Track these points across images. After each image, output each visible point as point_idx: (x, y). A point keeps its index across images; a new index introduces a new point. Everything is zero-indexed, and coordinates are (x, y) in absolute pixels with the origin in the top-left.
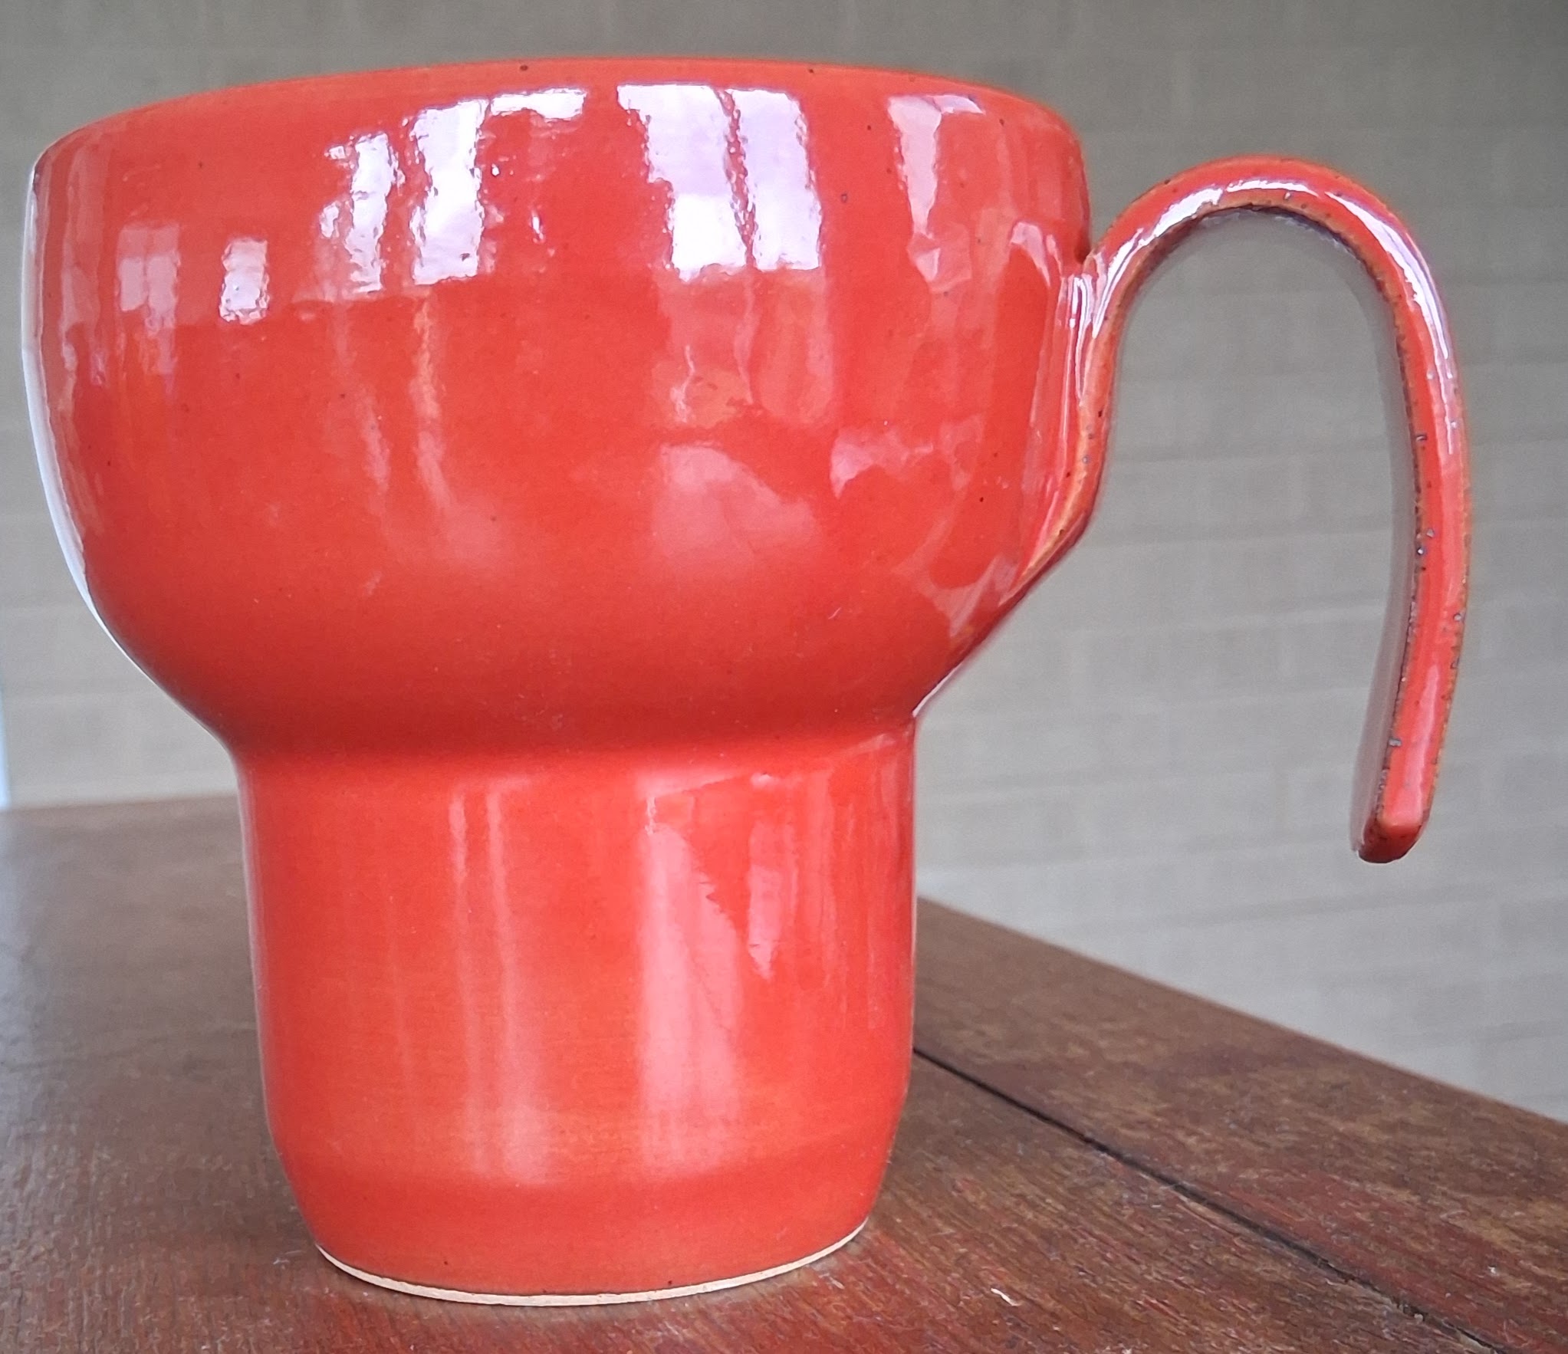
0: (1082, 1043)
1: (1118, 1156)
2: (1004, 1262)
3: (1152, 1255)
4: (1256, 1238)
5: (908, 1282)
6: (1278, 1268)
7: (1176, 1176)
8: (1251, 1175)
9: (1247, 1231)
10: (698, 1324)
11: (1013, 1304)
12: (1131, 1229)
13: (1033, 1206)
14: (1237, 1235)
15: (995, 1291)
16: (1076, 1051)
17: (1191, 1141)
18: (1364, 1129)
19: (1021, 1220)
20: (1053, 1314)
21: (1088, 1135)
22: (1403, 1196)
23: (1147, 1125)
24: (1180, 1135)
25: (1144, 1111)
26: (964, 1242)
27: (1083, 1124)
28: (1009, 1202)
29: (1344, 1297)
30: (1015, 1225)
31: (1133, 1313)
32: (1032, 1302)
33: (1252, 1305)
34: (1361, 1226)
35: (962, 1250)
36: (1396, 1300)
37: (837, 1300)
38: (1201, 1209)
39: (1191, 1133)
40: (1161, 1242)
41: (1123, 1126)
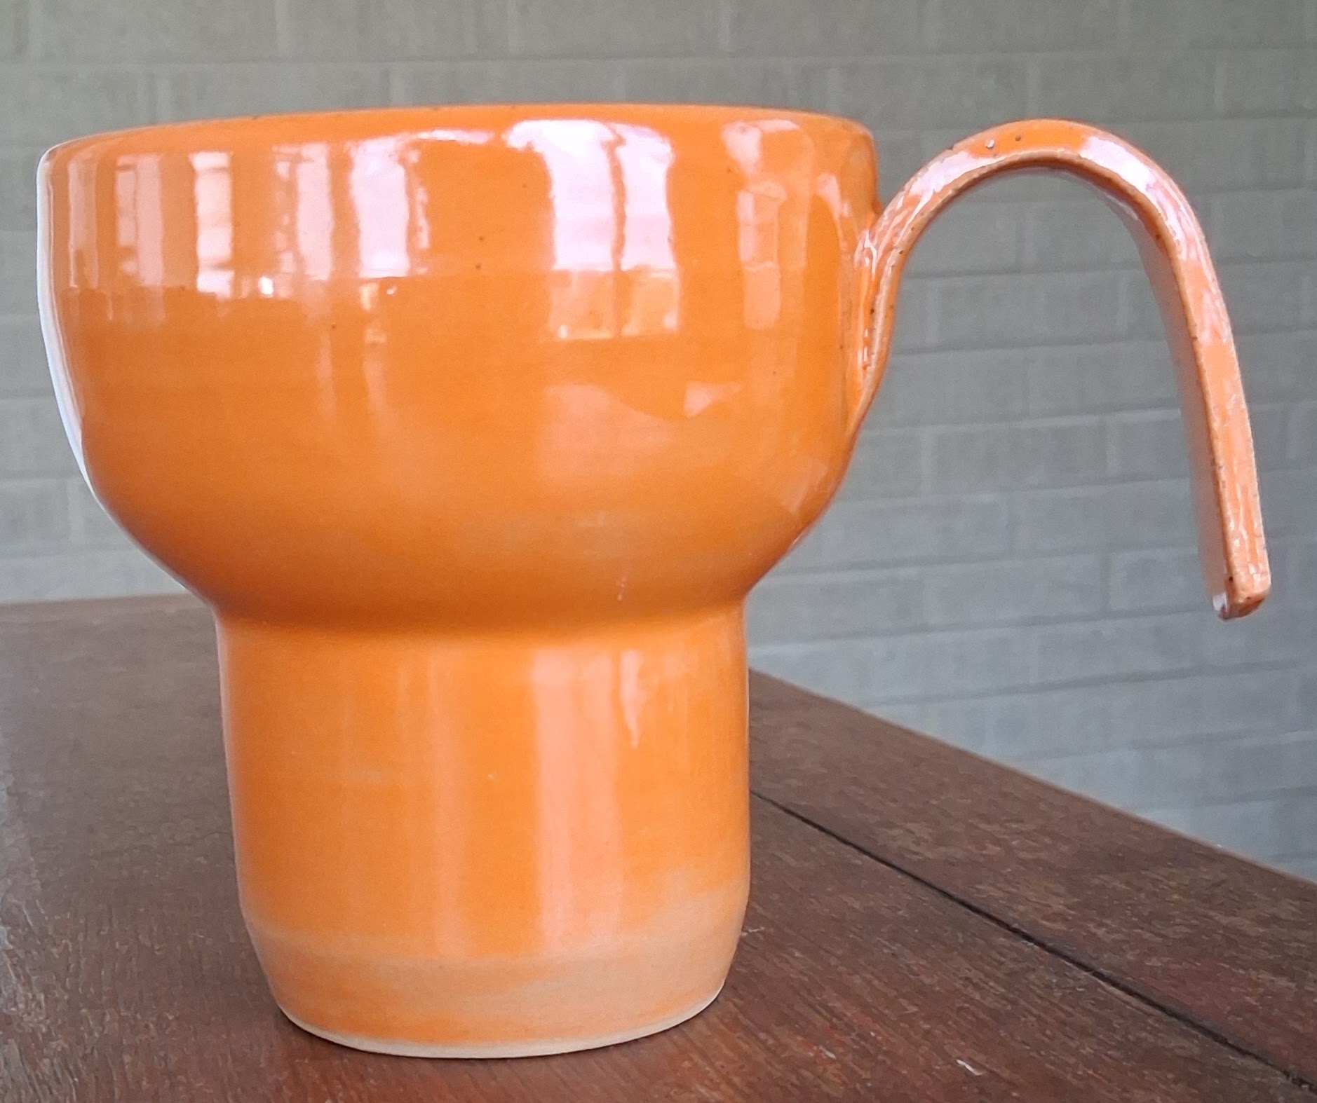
0: (997, 842)
1: (1042, 945)
2: (963, 1038)
3: (1083, 1032)
4: (1166, 1018)
5: (886, 1053)
6: (1186, 1044)
7: (1094, 964)
8: (1154, 962)
9: (1158, 1012)
10: (724, 1087)
11: (977, 1073)
12: (1062, 1010)
13: (977, 987)
14: (1150, 1015)
15: (959, 1062)
16: (993, 849)
17: (1101, 932)
18: (1242, 922)
19: (971, 1001)
20: (1010, 1083)
21: (1015, 926)
22: (1282, 982)
23: (1061, 917)
24: (1091, 926)
25: (1058, 905)
26: (927, 1019)
27: (1009, 916)
28: (958, 984)
29: (1244, 1070)
30: (966, 1005)
31: (1075, 1082)
32: (991, 1072)
33: (1170, 1076)
34: (1251, 1009)
35: (927, 1027)
36: (1287, 1074)
37: (832, 1069)
38: (1117, 992)
39: (1100, 925)
40: (1088, 1020)
41: (1044, 918)
